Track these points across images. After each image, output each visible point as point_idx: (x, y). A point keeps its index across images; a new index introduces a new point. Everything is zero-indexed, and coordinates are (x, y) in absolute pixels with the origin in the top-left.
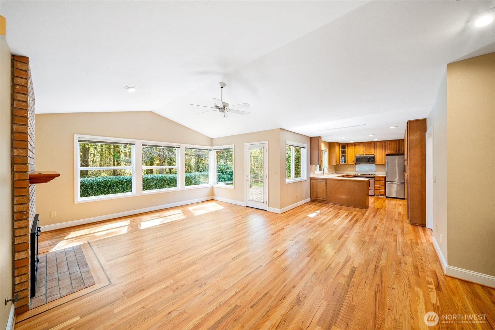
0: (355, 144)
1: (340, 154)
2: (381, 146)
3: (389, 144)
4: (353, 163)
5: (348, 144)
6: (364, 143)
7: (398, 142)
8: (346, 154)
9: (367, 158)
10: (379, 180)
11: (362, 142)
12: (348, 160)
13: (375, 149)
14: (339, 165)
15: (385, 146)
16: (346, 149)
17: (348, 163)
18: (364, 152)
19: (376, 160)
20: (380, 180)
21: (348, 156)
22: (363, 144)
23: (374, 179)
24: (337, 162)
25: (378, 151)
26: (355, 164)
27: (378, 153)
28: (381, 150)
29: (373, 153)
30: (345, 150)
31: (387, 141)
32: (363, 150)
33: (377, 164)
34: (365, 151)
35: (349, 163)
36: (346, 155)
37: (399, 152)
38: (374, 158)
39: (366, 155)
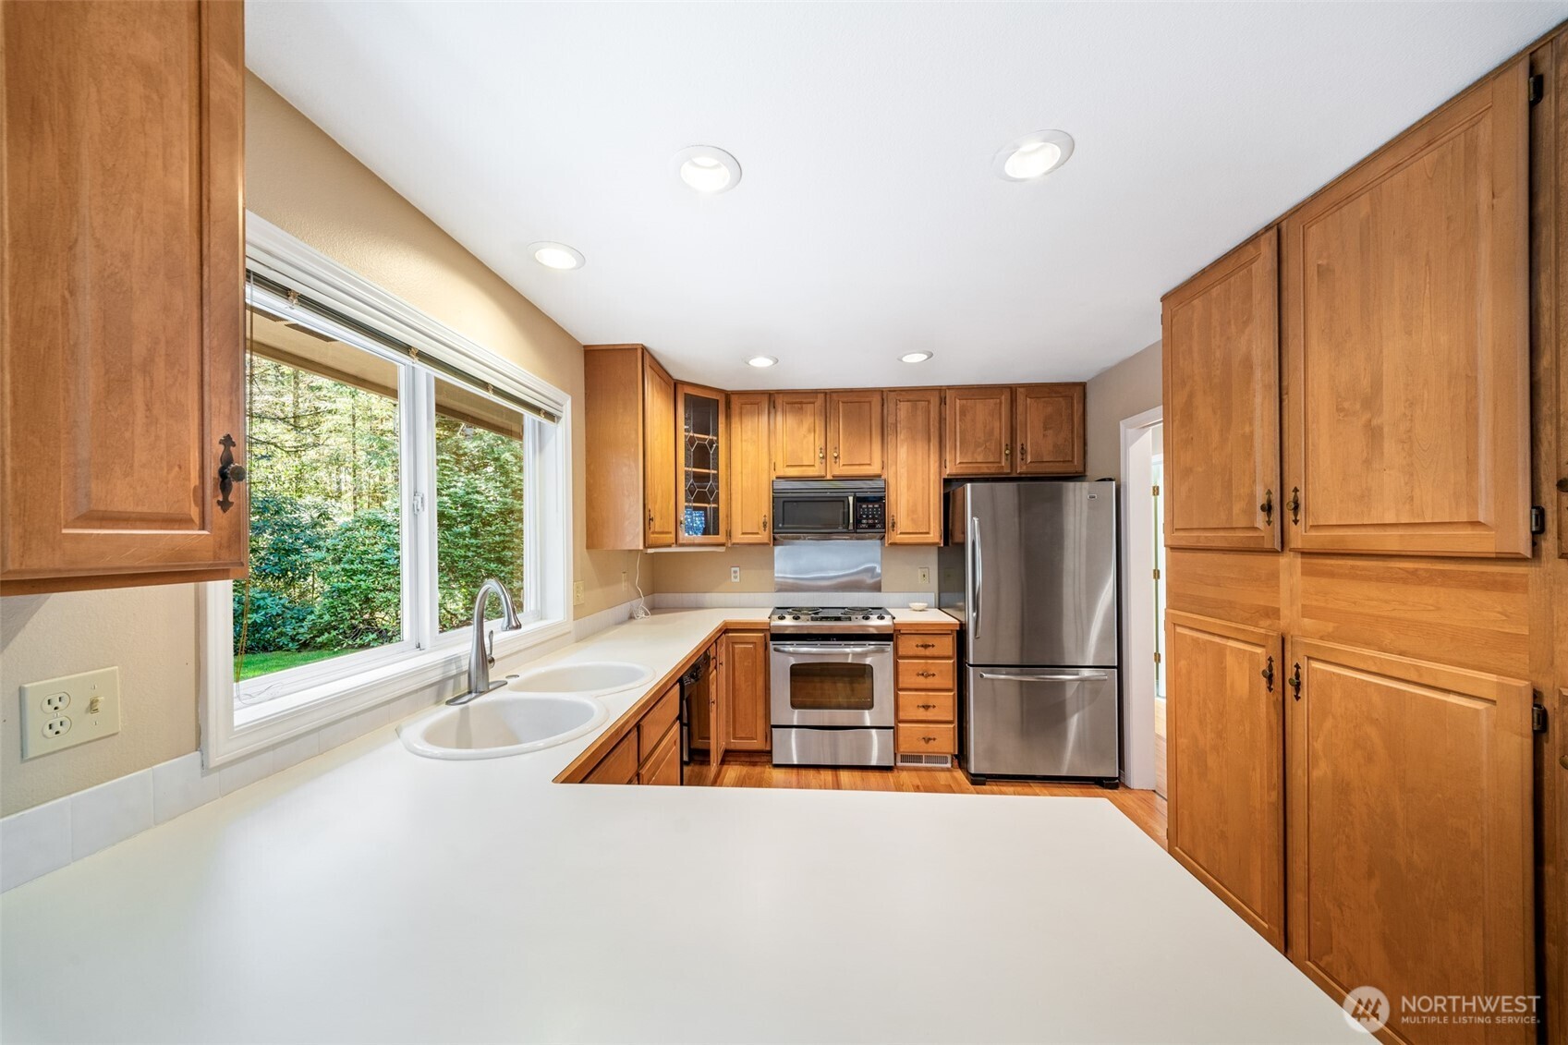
0: (772, 400)
1: (682, 468)
2: (920, 418)
3: (963, 413)
4: (764, 536)
5: (728, 396)
6: (828, 395)
7: (1005, 398)
8: (716, 468)
9: (844, 500)
10: (922, 652)
11: (815, 392)
12: (729, 516)
13: (891, 439)
14: (674, 549)
15: (942, 420)
16: (716, 434)
17: (729, 534)
18: (825, 457)
19: (893, 513)
20: (928, 652)
21: (729, 485)
22: (821, 397)
23: (896, 649)
24: (657, 525)
25: (903, 452)
26: (775, 542)
27: (903, 471)
28: (921, 447)
29: (874, 469)
30: (711, 443)
31: (950, 388)
32: (820, 443)
33: (898, 538)
34: (831, 454)
35: (738, 537)
36: (716, 477)
37: (1012, 465)
38: (880, 500)
39: (836, 478)
